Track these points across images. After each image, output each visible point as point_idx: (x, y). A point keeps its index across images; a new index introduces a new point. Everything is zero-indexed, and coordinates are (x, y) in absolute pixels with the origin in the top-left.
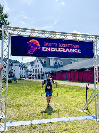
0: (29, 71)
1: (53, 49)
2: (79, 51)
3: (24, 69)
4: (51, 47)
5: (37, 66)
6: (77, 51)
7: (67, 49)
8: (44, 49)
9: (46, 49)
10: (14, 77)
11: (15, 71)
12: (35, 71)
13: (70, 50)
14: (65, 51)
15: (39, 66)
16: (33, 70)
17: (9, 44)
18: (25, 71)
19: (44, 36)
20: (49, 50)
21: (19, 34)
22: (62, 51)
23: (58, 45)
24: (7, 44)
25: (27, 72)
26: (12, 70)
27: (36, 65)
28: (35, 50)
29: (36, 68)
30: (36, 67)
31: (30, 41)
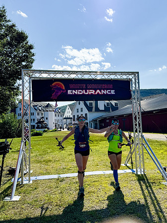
0: (68, 118)
1: (80, 92)
2: (113, 92)
3: (60, 116)
4: (78, 89)
5: (80, 110)
6: (110, 92)
7: (98, 91)
8: (69, 92)
9: (72, 92)
10: (46, 128)
11: (47, 118)
12: (76, 117)
13: (101, 92)
14: (95, 93)
15: (82, 111)
16: (74, 116)
17: (30, 89)
18: (61, 118)
19: (69, 77)
20: (76, 93)
21: (41, 76)
22: (92, 94)
23: (86, 86)
24: (28, 88)
25: (65, 120)
26: (43, 117)
27: (78, 109)
28: (59, 93)
29: (78, 114)
30: (78, 112)
31: (53, 84)
